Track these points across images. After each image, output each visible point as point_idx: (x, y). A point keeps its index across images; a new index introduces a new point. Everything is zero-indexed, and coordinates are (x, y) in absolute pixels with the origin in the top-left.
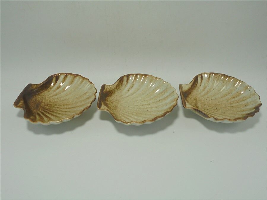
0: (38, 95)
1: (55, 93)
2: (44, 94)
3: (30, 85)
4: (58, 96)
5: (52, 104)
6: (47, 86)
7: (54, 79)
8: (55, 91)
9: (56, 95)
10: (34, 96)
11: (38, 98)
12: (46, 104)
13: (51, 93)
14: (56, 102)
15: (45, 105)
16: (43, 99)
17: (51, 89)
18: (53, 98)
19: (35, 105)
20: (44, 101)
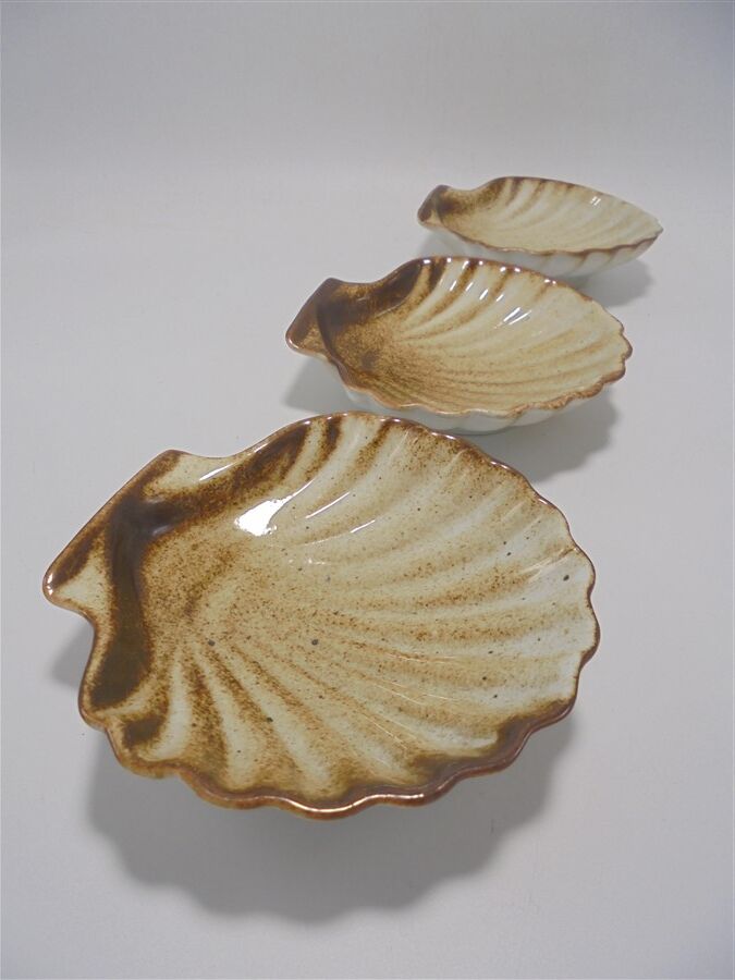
0: (363, 323)
1: (429, 326)
2: (384, 326)
3: (332, 285)
4: (440, 338)
5: (419, 363)
6: (398, 296)
7: (424, 277)
8: (425, 319)
9: (433, 334)
10: (351, 327)
11: (363, 335)
12: (396, 360)
13: (413, 326)
14: (436, 358)
15: (396, 364)
16: (383, 341)
17: (410, 309)
18: (420, 342)
19: (357, 358)
20: (386, 348)
